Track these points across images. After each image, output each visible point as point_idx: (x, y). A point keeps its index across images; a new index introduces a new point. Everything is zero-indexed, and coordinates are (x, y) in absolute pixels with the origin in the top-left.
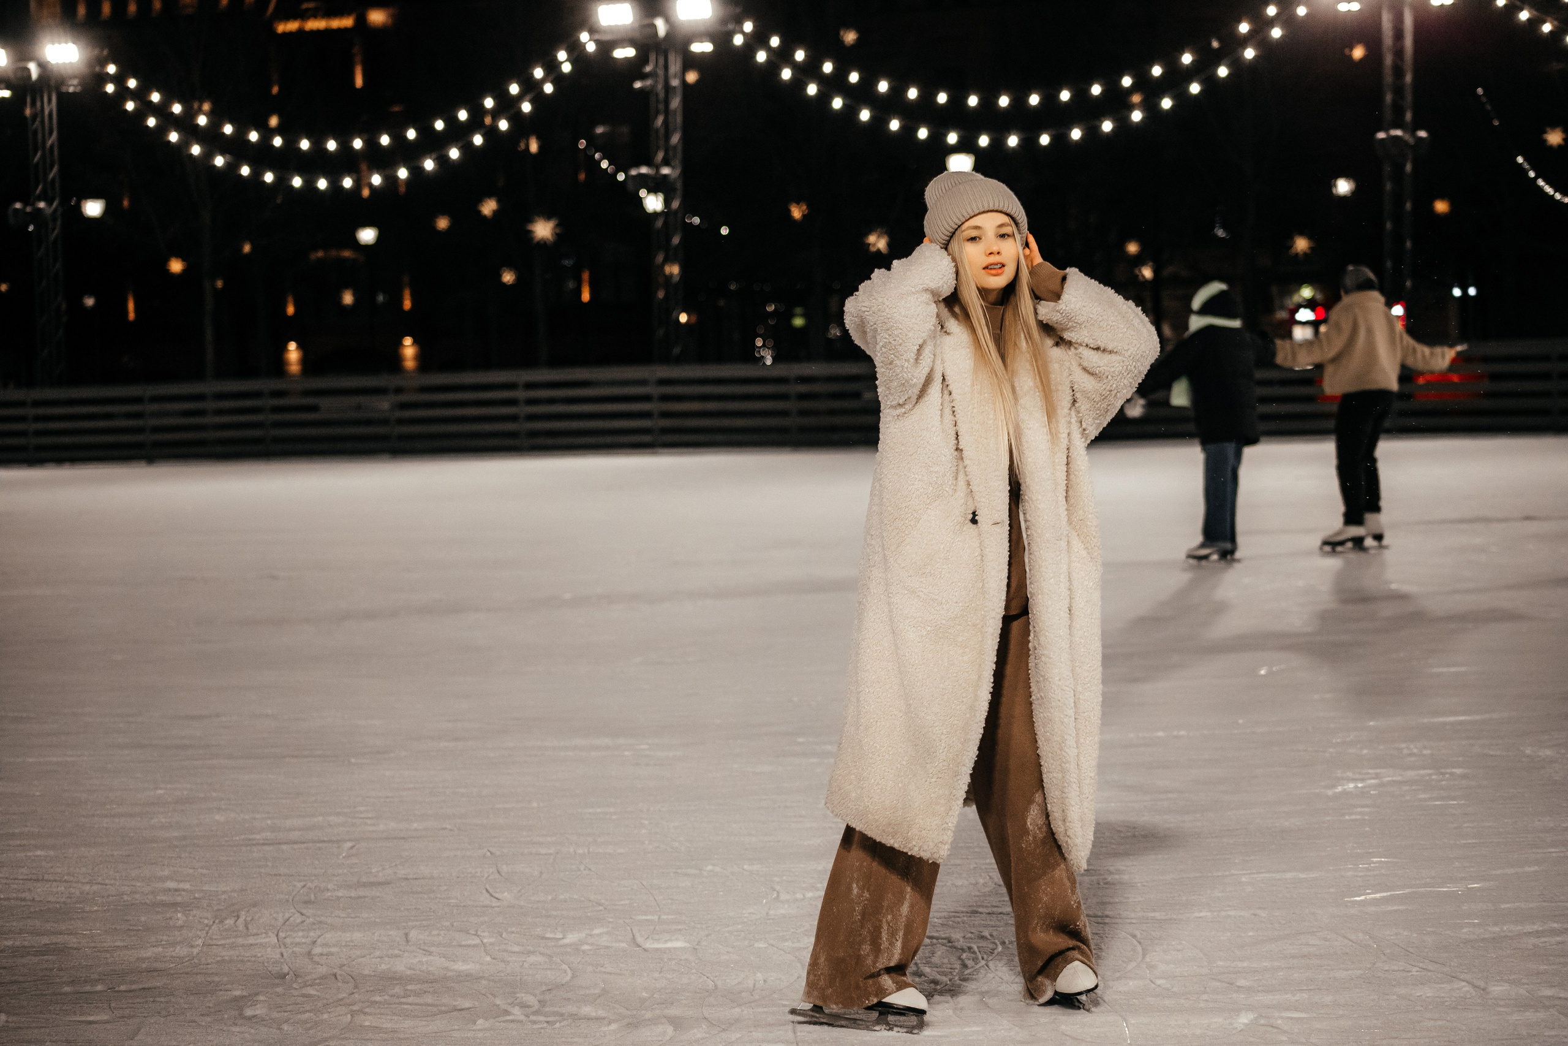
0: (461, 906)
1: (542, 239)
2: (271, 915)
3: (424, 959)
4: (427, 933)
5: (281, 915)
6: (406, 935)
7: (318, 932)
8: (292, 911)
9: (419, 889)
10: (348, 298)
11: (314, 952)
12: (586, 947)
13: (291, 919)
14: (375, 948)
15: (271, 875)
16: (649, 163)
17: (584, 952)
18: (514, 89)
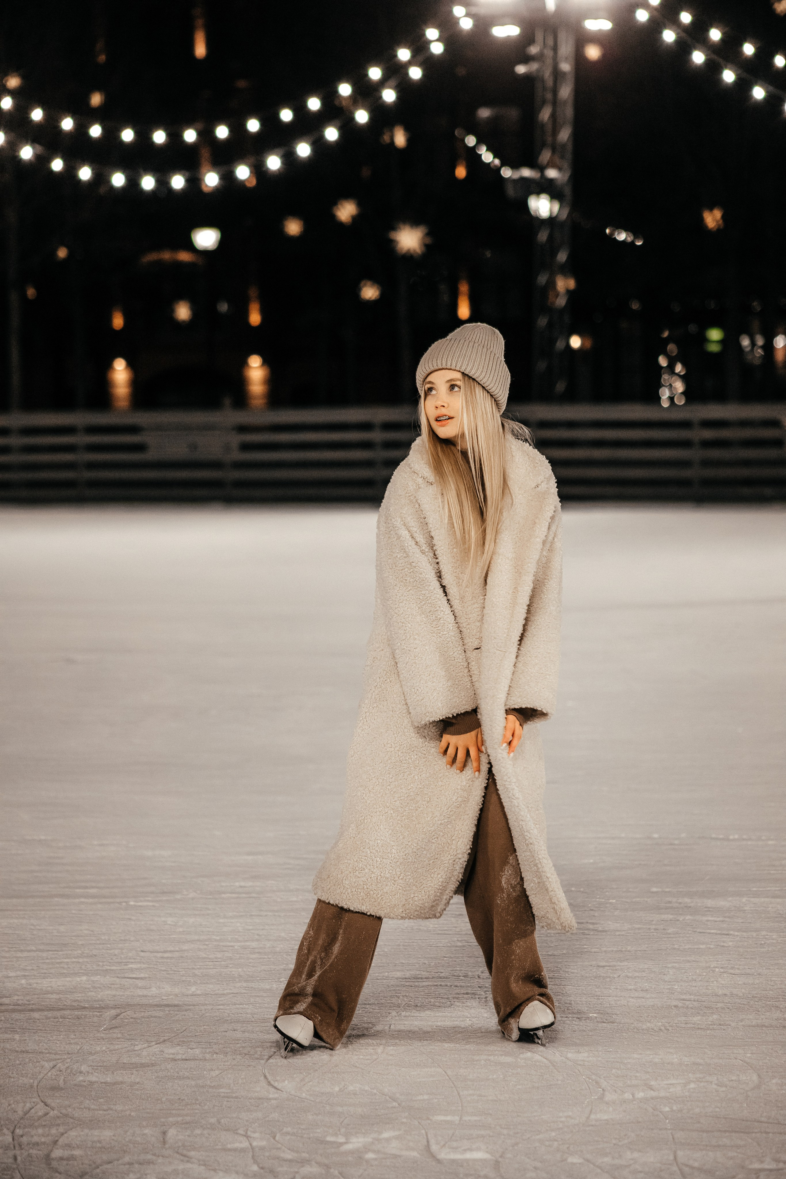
0: (232, 1097)
1: (409, 250)
2: (9, 1105)
3: (181, 1167)
4: (188, 1132)
5: (21, 1105)
6: (164, 1133)
7: (61, 1129)
8: (34, 1100)
9: (187, 1074)
10: (183, 312)
11: (54, 1155)
12: (370, 1156)
13: (33, 1110)
14: (125, 1152)
15: (17, 1052)
16: (532, 164)
17: (367, 1161)
18: (375, 73)
